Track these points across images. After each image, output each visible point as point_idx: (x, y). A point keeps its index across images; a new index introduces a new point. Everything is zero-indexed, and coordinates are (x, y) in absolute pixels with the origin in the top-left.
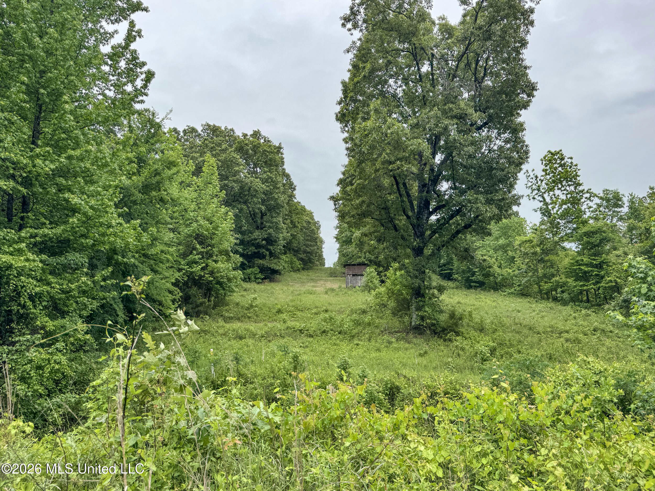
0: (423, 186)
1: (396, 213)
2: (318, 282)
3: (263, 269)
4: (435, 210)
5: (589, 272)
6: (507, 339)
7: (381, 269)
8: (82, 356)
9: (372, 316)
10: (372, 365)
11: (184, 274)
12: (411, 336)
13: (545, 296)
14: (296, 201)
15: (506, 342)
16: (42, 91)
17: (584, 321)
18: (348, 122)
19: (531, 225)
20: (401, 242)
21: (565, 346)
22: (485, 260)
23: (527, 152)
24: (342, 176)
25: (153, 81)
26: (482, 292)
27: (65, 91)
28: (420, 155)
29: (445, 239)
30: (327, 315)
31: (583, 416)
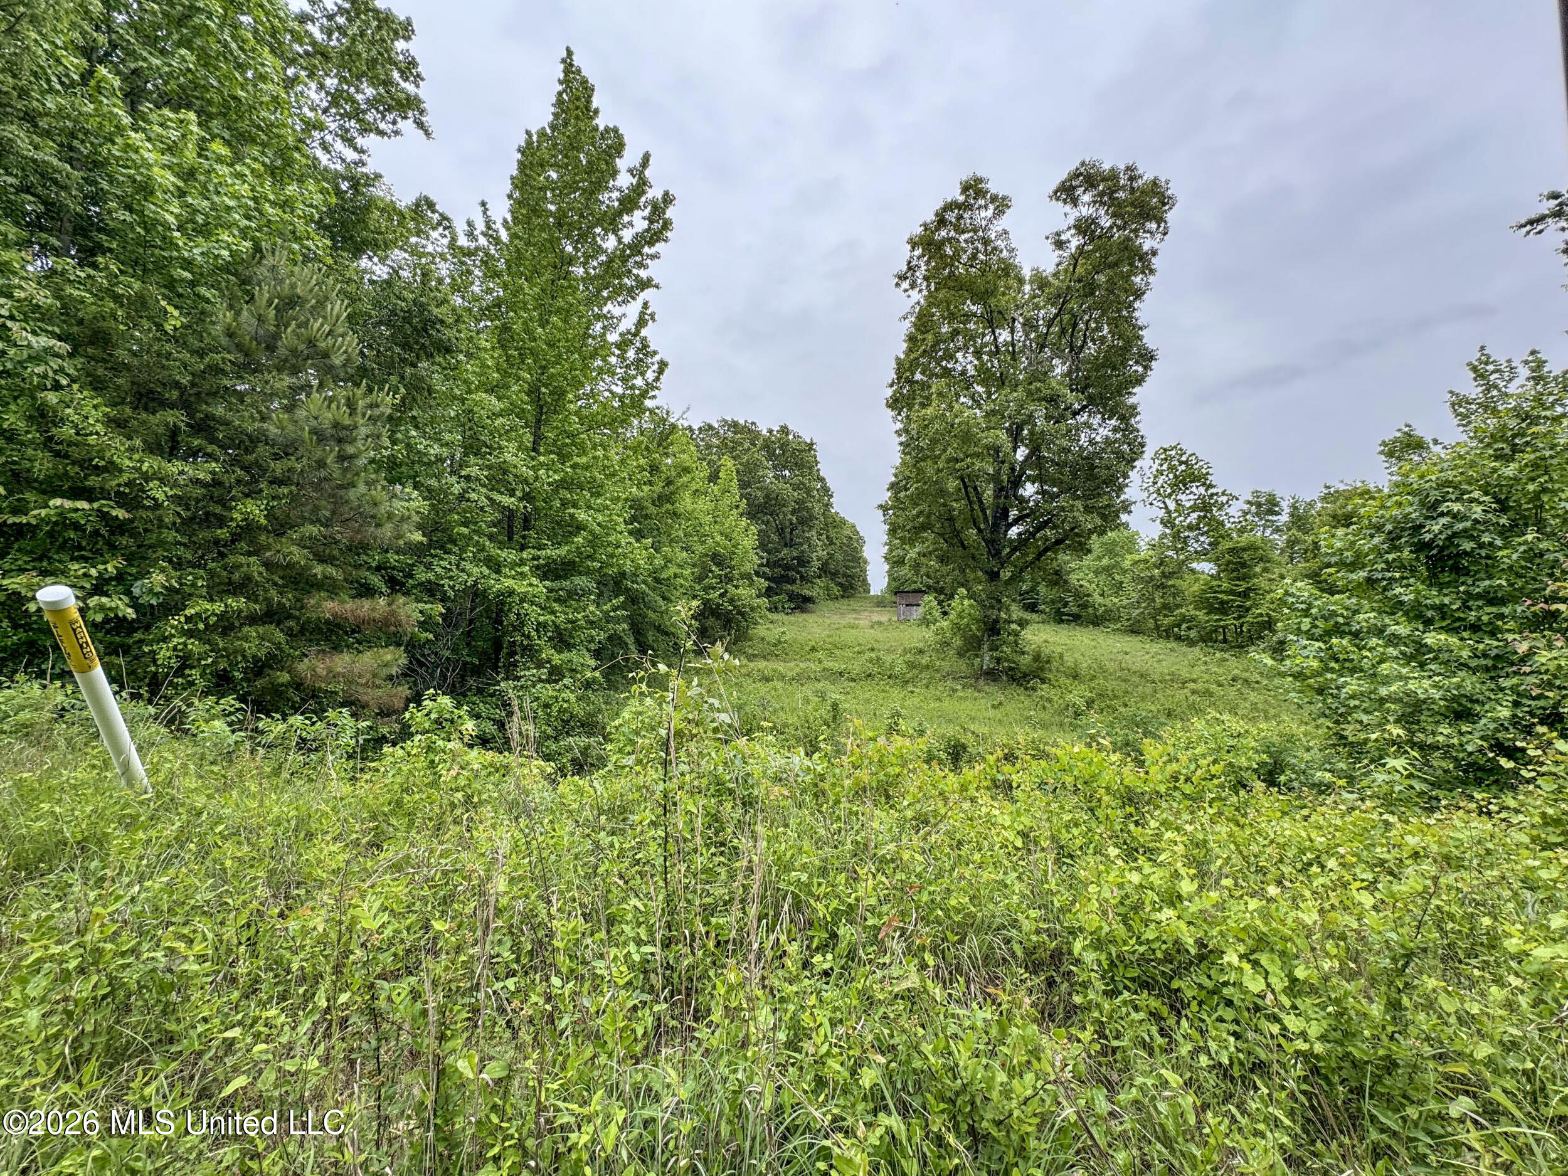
0: (1000, 490)
1: (964, 525)
2: (862, 613)
3: (792, 597)
4: (1016, 522)
5: (1228, 603)
6: (1110, 688)
7: (943, 597)
9: (931, 656)
10: (931, 718)
11: (699, 602)
12: (981, 682)
13: (1164, 634)
14: (833, 511)
15: (1108, 692)
16: (543, 390)
17: (1218, 667)
18: (901, 410)
19: (1146, 540)
20: (971, 562)
21: (1191, 699)
22: (1082, 586)
23: (1142, 445)
24: (893, 479)
25: (666, 372)
26: (1077, 628)
27: (568, 388)
28: (997, 450)
29: (1029, 559)
30: (873, 655)
31: (1210, 785)
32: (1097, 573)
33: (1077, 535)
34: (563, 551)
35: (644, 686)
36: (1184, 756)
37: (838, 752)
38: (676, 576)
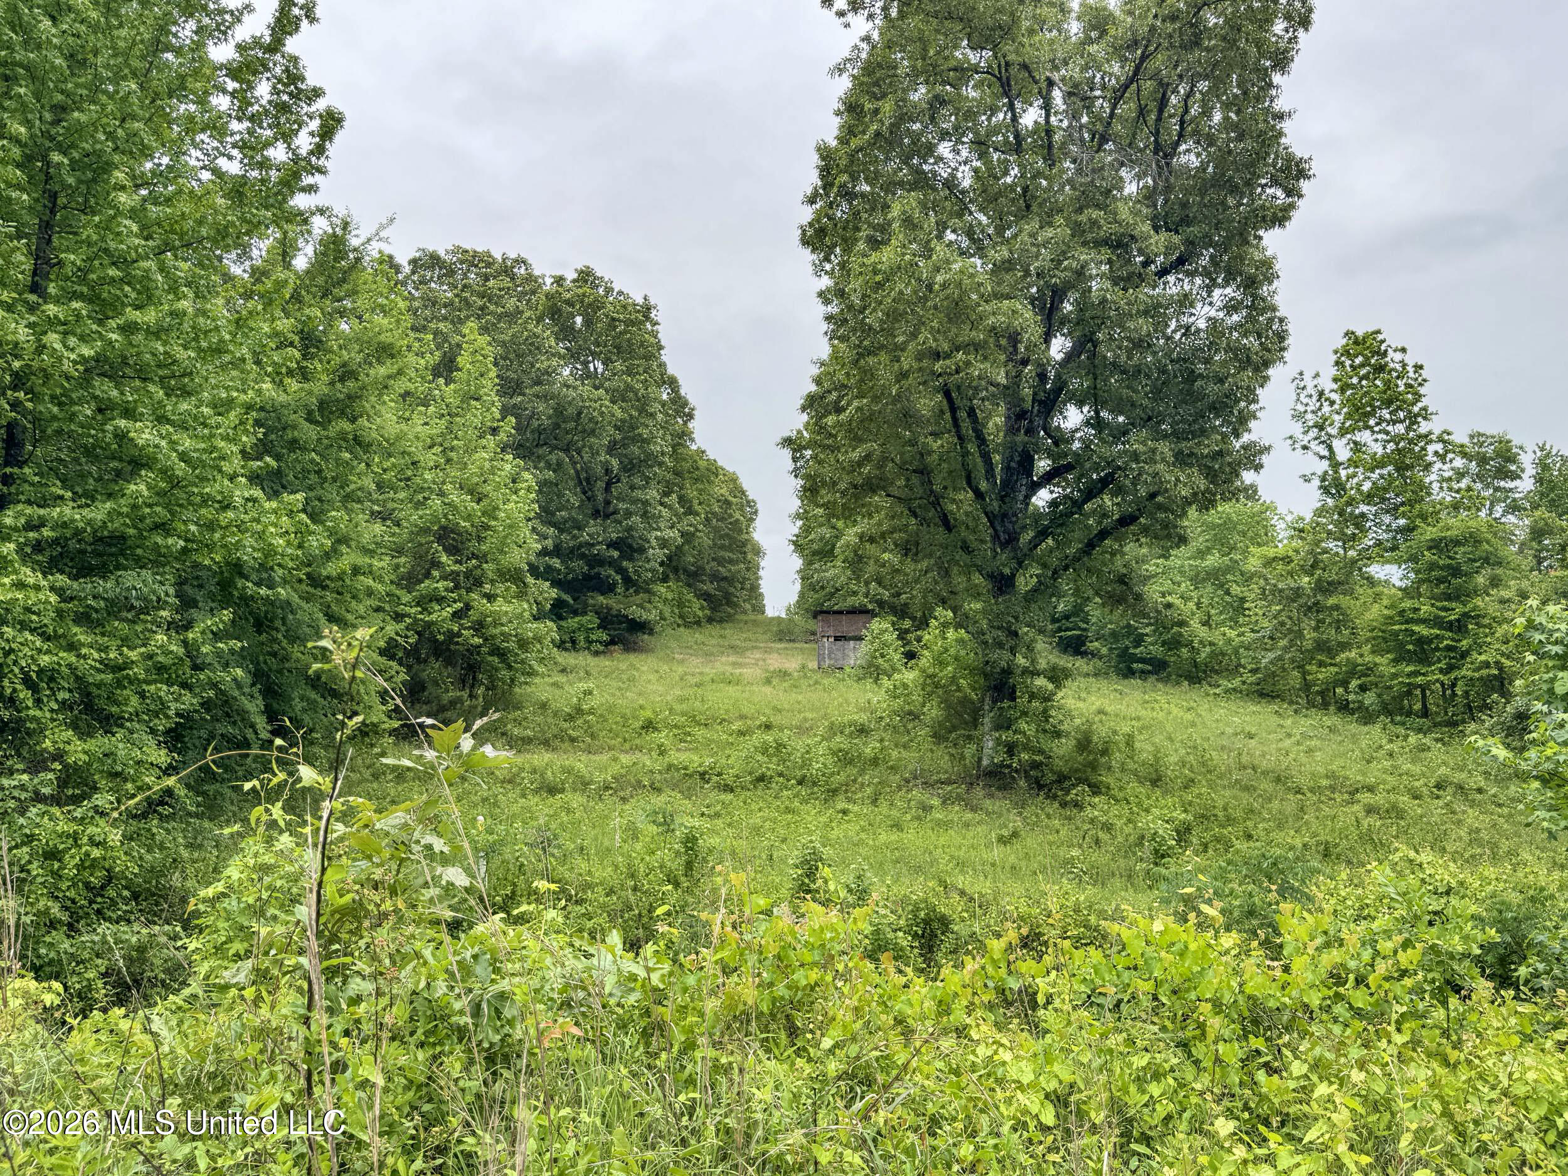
0: (1018, 417)
1: (948, 483)
2: (748, 654)
3: (607, 620)
4: (1048, 478)
5: (1431, 641)
6: (1220, 803)
7: (907, 624)
8: (155, 830)
9: (882, 740)
10: (881, 864)
11: (407, 629)
12: (979, 792)
13: (1319, 699)
14: (694, 447)
15: (1216, 811)
16: (57, 157)
17: (1413, 762)
18: (830, 250)
19: (1289, 518)
20: (960, 556)
21: (1365, 823)
22: (1169, 606)
23: (1281, 336)
24: (813, 388)
25: (340, 137)
26: (1160, 685)
27: (117, 158)
28: (1014, 339)
29: (1071, 551)
30: (769, 738)
31: (1397, 988)
32: (1197, 580)
33: (1160, 507)
34: (99, 512)
35: (277, 811)
36: (1353, 934)
37: (694, 937)
38: (356, 571)
